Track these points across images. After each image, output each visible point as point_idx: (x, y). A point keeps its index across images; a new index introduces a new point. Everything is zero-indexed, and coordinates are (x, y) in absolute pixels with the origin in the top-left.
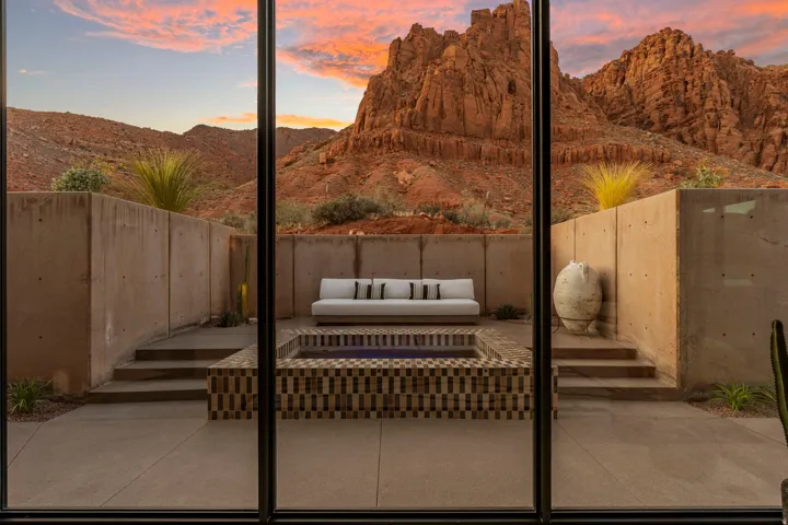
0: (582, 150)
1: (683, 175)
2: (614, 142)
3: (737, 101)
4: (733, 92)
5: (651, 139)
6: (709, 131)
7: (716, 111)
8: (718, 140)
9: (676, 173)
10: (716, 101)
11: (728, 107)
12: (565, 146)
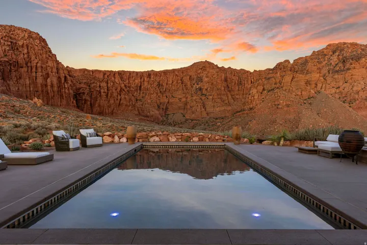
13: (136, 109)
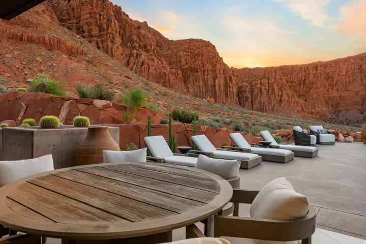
0: (36, 36)
1: (91, 63)
2: (56, 36)
3: (121, 33)
4: (120, 27)
5: (79, 40)
6: (110, 44)
7: (113, 34)
8: (113, 49)
9: (88, 62)
10: (113, 30)
11: (118, 34)
12: (23, 29)
13: (299, 105)
